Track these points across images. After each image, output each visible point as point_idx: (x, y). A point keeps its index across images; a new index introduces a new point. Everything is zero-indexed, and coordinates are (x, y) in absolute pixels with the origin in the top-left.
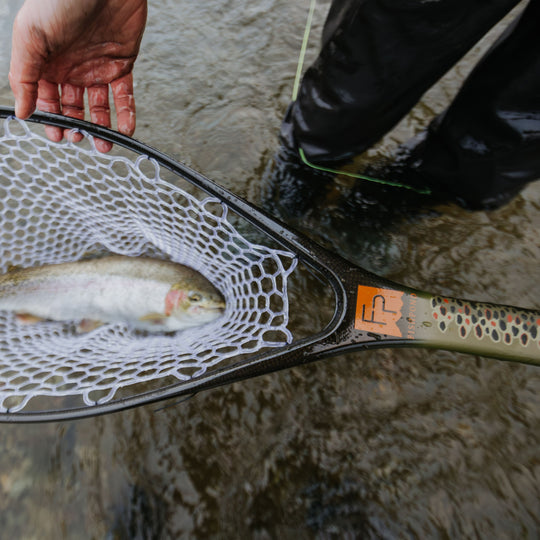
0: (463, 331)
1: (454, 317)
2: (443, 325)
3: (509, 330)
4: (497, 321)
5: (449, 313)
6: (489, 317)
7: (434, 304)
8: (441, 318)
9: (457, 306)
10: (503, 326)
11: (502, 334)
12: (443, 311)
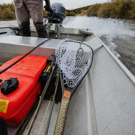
0: (63, 106)
1: (65, 105)
2: (64, 103)
3: (63, 114)
4: (64, 112)
5: (66, 105)
6: (65, 111)
7: (68, 103)
8: (65, 103)
9: (67, 106)
10: (64, 113)
11: (63, 112)
12: (66, 104)
